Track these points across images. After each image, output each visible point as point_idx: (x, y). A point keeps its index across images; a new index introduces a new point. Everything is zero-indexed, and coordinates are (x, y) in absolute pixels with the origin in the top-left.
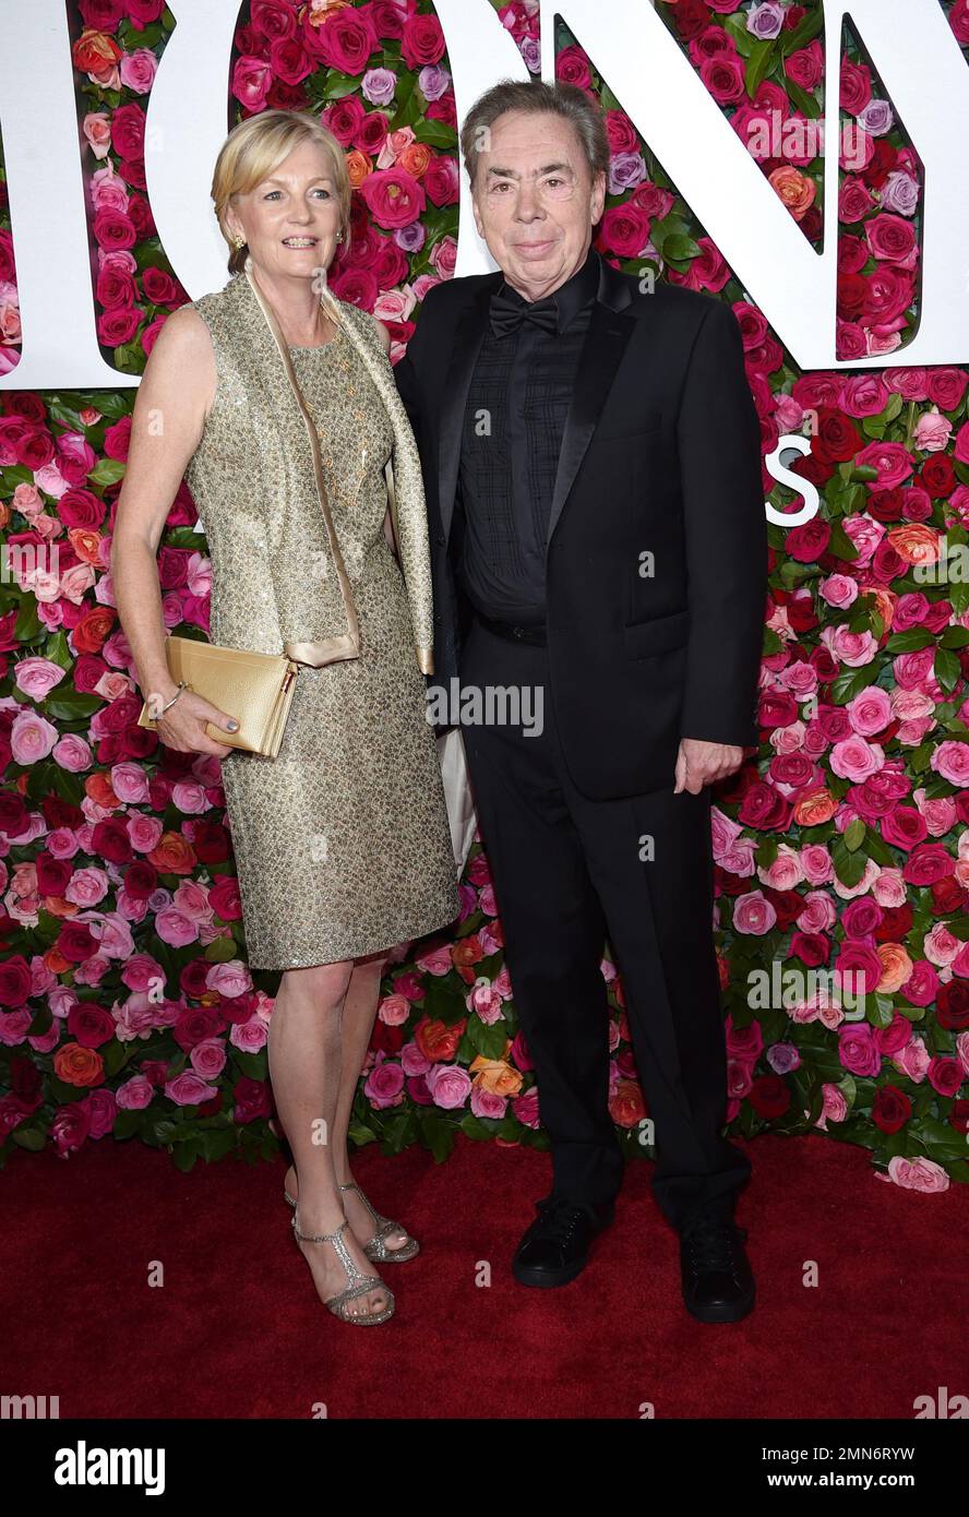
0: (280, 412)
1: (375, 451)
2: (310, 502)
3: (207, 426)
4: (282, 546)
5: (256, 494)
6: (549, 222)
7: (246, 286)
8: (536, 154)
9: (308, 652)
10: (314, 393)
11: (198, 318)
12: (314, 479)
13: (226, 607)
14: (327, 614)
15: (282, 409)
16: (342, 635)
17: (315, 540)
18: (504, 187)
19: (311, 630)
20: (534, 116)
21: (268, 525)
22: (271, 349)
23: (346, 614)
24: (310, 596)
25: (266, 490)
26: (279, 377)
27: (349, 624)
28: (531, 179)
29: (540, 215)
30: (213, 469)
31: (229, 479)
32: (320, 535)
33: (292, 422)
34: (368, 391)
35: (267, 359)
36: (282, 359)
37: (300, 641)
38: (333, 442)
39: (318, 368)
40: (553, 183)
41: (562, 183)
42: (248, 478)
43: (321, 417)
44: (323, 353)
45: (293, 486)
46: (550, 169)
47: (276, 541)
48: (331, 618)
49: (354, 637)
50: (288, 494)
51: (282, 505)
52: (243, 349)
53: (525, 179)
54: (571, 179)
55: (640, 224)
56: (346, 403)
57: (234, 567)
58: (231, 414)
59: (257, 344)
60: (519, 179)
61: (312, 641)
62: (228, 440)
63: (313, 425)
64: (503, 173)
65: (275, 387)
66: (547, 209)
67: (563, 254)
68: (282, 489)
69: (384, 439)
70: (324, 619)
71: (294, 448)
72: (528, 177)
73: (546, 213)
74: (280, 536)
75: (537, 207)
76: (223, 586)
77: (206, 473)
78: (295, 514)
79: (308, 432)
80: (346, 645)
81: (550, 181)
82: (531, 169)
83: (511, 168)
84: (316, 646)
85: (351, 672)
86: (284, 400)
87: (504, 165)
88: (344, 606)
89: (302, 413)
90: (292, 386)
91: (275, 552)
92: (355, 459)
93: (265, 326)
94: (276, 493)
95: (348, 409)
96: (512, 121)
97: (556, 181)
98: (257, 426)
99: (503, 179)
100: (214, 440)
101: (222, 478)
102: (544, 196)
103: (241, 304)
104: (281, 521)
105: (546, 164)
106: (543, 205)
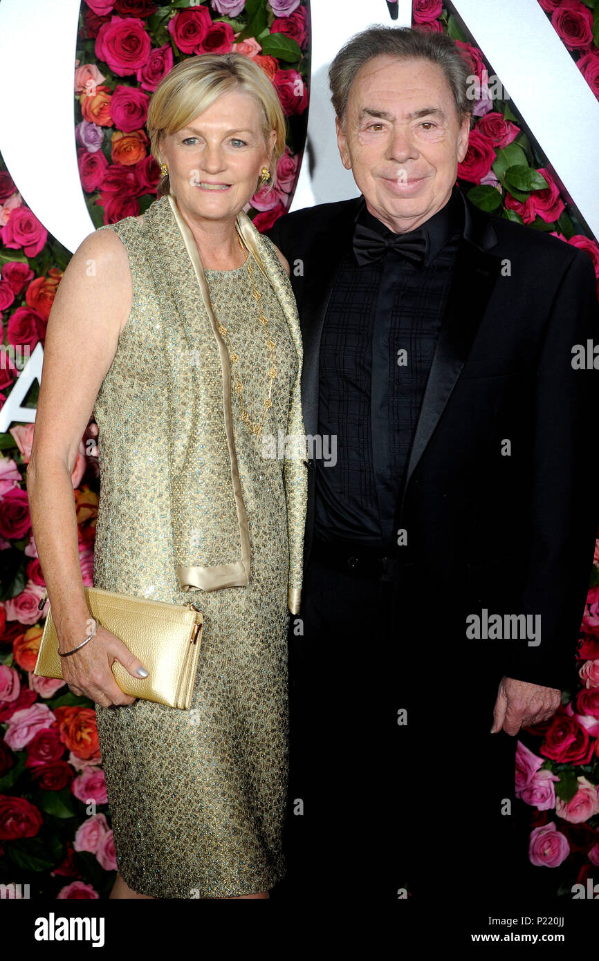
0: (194, 335)
1: (282, 378)
2: (216, 425)
3: (121, 343)
4: (185, 468)
5: (163, 413)
6: (421, 161)
7: (167, 209)
8: (411, 98)
9: (201, 576)
10: (227, 315)
11: (117, 239)
12: (223, 402)
13: (119, 528)
14: (223, 540)
15: (196, 331)
16: (234, 562)
17: (219, 464)
18: (378, 127)
19: (206, 554)
20: (408, 63)
21: (172, 445)
22: (187, 272)
23: (241, 540)
24: (209, 520)
25: (174, 410)
26: (194, 301)
27: (242, 551)
28: (405, 121)
29: (414, 155)
30: (121, 387)
31: (137, 396)
32: (223, 459)
33: (205, 345)
34: (277, 318)
35: (184, 283)
36: (199, 282)
37: (194, 565)
38: (242, 366)
39: (231, 292)
40: (427, 126)
41: (435, 126)
42: (156, 396)
43: (232, 340)
44: (236, 277)
45: (202, 409)
46: (424, 113)
47: (179, 461)
48: (227, 544)
49: (246, 564)
50: (196, 416)
51: (189, 426)
52: (161, 271)
53: (399, 120)
54: (443, 123)
55: (486, 152)
56: (257, 328)
57: (130, 487)
58: (144, 332)
59: (174, 267)
60: (393, 121)
61: (206, 566)
62: (139, 357)
63: (224, 345)
64: (378, 115)
65: (190, 309)
66: (419, 148)
67: (432, 192)
68: (189, 411)
69: (291, 366)
70: (220, 544)
71: (205, 370)
72: (402, 119)
73: (419, 152)
74: (183, 457)
75: (411, 149)
76: (116, 506)
77: (114, 390)
78: (202, 437)
79: (219, 355)
80: (238, 571)
81: (423, 124)
82: (406, 113)
83: (386, 110)
84: (209, 571)
85: (238, 606)
86: (198, 323)
87: (379, 107)
88: (239, 532)
89: (215, 336)
90: (207, 309)
91: (177, 473)
92: (262, 383)
93: (184, 250)
94: (184, 414)
95: (258, 334)
96: (387, 66)
97: (430, 124)
98: (170, 346)
99: (377, 120)
100: (125, 357)
101: (129, 396)
102: (416, 137)
103: (160, 228)
104: (186, 441)
105: (420, 109)
106: (416, 146)
